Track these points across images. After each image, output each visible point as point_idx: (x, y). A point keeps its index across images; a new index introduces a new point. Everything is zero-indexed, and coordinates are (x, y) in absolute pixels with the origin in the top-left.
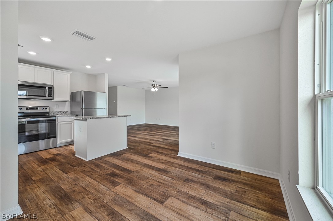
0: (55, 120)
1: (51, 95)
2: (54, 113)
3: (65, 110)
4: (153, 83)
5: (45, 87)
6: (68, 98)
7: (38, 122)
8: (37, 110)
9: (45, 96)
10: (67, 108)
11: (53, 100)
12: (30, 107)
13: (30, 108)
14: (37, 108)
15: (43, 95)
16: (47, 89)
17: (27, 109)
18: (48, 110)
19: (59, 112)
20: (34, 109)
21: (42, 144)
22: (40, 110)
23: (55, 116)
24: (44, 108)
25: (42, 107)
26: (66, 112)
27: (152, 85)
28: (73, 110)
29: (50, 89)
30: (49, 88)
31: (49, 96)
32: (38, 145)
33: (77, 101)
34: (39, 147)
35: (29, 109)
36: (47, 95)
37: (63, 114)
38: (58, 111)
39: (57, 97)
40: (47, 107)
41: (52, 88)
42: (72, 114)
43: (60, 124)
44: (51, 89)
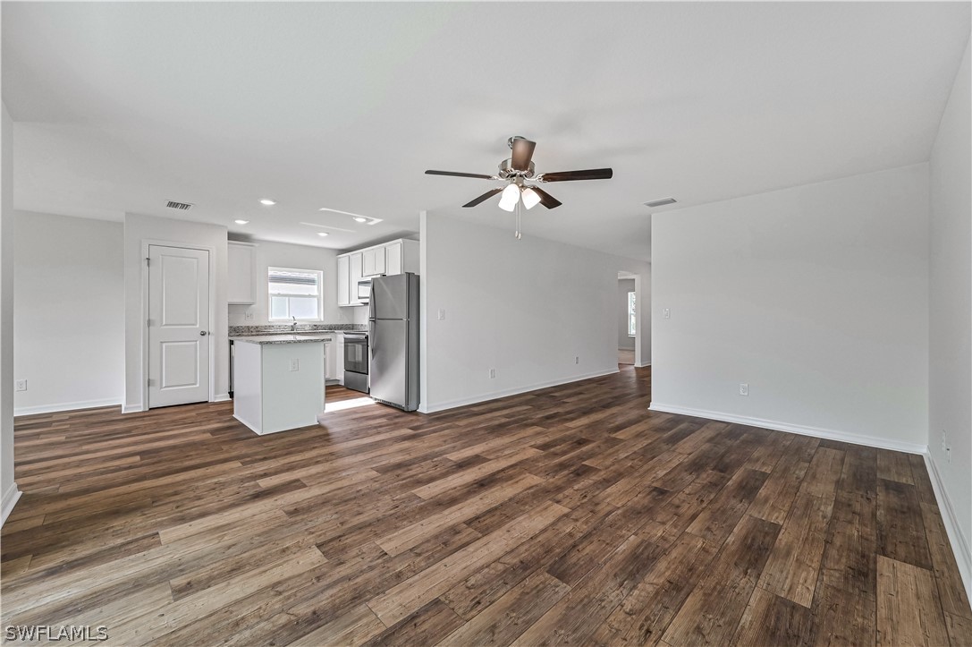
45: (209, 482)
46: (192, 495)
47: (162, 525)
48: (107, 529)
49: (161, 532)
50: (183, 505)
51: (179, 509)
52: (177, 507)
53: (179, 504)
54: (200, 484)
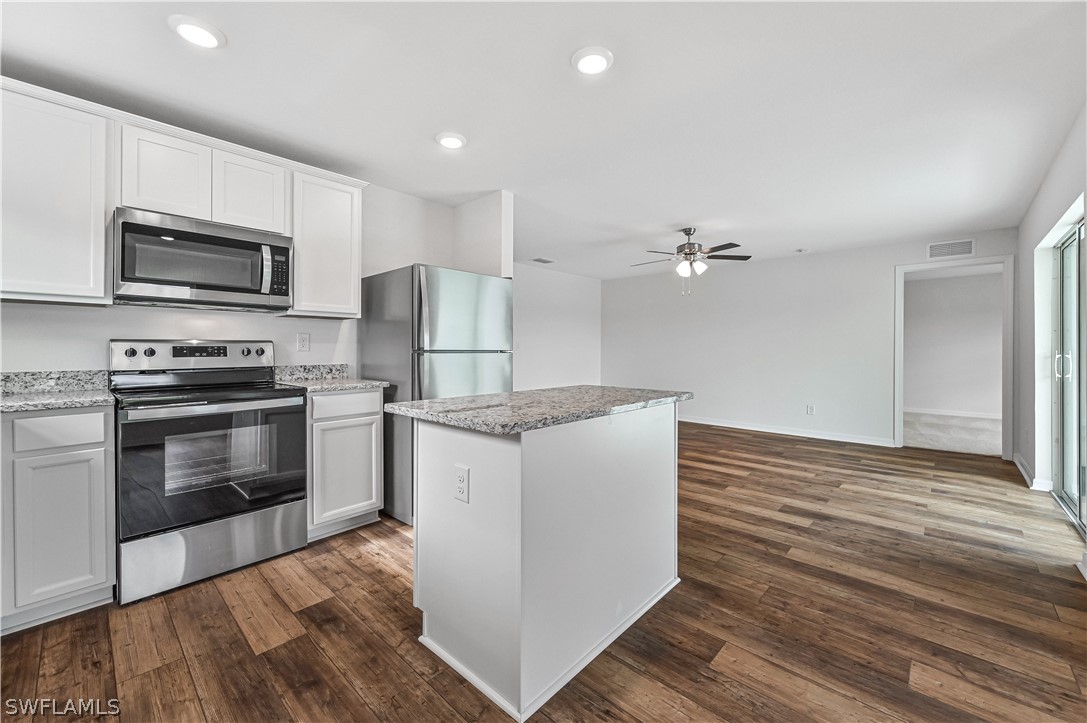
0: (300, 411)
1: (282, 283)
2: (292, 374)
3: (337, 361)
4: (683, 239)
5: (257, 247)
6: (353, 306)
7: (225, 421)
8: (222, 358)
9: (258, 292)
10: (343, 349)
11: (289, 312)
12: (195, 342)
13: (193, 351)
14: (220, 351)
15: (248, 285)
16: (266, 253)
17: (178, 352)
18: (266, 361)
19: (314, 367)
20: (210, 355)
21: (243, 533)
22: (234, 360)
23: (302, 392)
24: (254, 347)
25: (244, 346)
26: (342, 368)
27: (680, 249)
28: (368, 361)
29: (277, 258)
30: (275, 250)
31: (273, 292)
32: (228, 539)
33: (387, 317)
34: (230, 554)
35: (185, 355)
36: (266, 287)
37: (329, 376)
38: (308, 364)
39: (305, 296)
40: (262, 345)
41: (284, 251)
42: (364, 378)
43: (324, 430)
44: (283, 259)
45: (846, 551)
46: (876, 548)
47: (919, 539)
48: (969, 559)
49: (922, 534)
50: (892, 544)
51: (896, 542)
52: (898, 544)
53: (894, 546)
54: (857, 554)
